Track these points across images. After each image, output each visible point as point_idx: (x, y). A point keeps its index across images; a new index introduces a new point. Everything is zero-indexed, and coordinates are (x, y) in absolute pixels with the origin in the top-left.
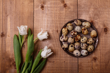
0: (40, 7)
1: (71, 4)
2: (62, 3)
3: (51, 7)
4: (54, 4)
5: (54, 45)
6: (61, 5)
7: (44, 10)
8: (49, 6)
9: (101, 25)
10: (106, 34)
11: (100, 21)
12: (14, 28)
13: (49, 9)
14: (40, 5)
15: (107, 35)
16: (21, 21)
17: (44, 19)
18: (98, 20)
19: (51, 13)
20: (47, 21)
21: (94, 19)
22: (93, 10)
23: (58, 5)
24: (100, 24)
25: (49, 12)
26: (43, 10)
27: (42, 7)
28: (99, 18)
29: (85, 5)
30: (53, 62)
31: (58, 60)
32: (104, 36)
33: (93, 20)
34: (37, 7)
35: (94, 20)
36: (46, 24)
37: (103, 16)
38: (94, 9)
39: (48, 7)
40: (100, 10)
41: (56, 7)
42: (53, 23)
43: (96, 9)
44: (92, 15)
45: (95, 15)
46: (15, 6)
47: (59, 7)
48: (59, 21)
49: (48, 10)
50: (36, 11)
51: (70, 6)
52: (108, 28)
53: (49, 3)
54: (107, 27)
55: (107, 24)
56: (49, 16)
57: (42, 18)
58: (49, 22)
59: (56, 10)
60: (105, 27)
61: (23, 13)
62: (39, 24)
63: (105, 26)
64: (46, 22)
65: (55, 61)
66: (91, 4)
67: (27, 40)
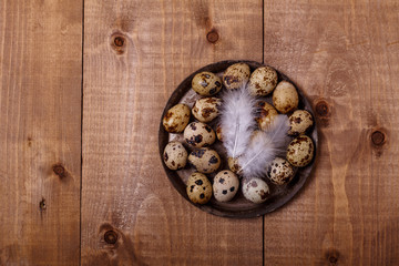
0: (108, 41)
1: (237, 32)
2: (198, 24)
3: (155, 43)
4: (167, 28)
5: (164, 199)
6: (196, 36)
7: (125, 55)
8: (146, 36)
9: (359, 120)
10: (379, 154)
11: (354, 103)
13: (146, 49)
14: (111, 32)
15: (382, 159)
16: (30, 99)
17: (124, 91)
18: (349, 96)
19: (156, 66)
20: (139, 100)
21: (330, 92)
22: (325, 54)
23: (185, 33)
24: (355, 114)
25: (147, 63)
26: (121, 52)
27: (119, 42)
28: (351, 89)
29: (294, 34)
31: (181, 262)
32: (372, 166)
33: (324, 95)
34: (99, 39)
35: (329, 99)
36: (133, 114)
37: (368, 81)
38: (330, 51)
39: (142, 42)
40: (354, 55)
41: (177, 44)
43: (337, 51)
44: (320, 77)
45: (334, 77)
46: (8, 37)
47: (186, 42)
49: (144, 55)
50: (95, 56)
51: (234, 40)
52: (386, 131)
53: (146, 24)
54: (385, 126)
55: (384, 114)
56: (146, 81)
57: (118, 87)
58: (146, 105)
59: (176, 56)
60: (375, 129)
61: (37, 67)
62: (106, 113)
63: (375, 123)
64: (133, 105)
66: (320, 30)
67: (53, 177)
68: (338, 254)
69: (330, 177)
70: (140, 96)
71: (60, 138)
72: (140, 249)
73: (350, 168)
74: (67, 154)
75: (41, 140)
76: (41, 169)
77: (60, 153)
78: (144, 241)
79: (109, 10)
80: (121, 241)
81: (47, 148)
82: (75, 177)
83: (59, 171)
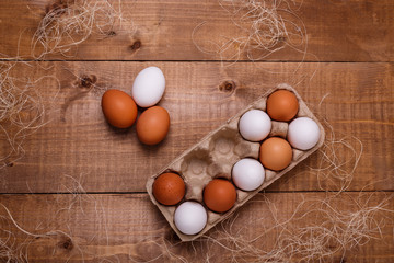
0: (230, 80)
3: (228, 113)
7: (219, 91)
8: (233, 106)
12: (167, 5)
13: (224, 107)
14: (236, 81)
16: (188, 24)
17: (193, 91)
19: (211, 114)
20: (186, 102)
25: (214, 108)
26: (221, 89)
27: (228, 87)
30: (64, 120)
31: (69, 133)
34: (230, 72)
36: (176, 97)
39: (229, 103)
40: (219, 260)
42: (180, 119)
48: (186, 136)
49: (220, 104)
50: (218, 70)
56: (200, 107)
57: (196, 87)
58: (183, 107)
61: (211, 29)
62: (177, 78)
64: (183, 98)
65: (67, 125)
67: (133, 41)
68: (71, 249)
69: (128, 243)
70: (190, 102)
71: (159, 45)
72: (79, 103)
73: (134, 258)
74: (149, 51)
75: (158, 32)
76: (138, 32)
77: (149, 46)
78: (84, 107)
79: (252, 80)
80: (84, 90)
81: (153, 36)
82: (131, 57)
83: (137, 45)
